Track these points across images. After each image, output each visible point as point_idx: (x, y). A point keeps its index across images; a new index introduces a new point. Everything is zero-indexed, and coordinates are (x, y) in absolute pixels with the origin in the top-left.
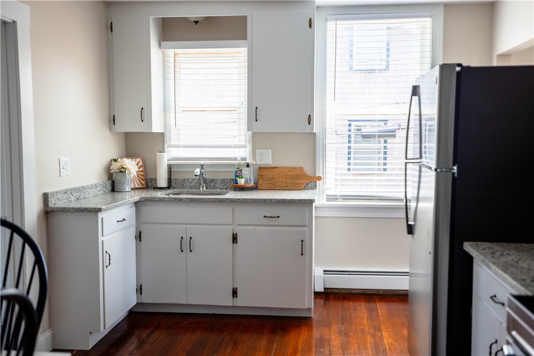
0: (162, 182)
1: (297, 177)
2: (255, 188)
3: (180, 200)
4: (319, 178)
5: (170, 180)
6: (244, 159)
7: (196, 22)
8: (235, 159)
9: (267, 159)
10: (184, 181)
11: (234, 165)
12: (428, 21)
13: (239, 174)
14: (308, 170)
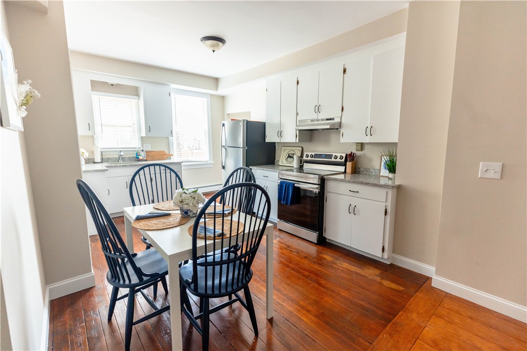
0: (98, 159)
1: (163, 155)
2: (146, 160)
3: (126, 166)
4: (172, 155)
5: (102, 159)
6: (139, 148)
7: (112, 85)
8: (136, 148)
9: (148, 148)
10: (108, 159)
11: (135, 151)
12: (205, 99)
13: (138, 154)
14: (167, 152)
